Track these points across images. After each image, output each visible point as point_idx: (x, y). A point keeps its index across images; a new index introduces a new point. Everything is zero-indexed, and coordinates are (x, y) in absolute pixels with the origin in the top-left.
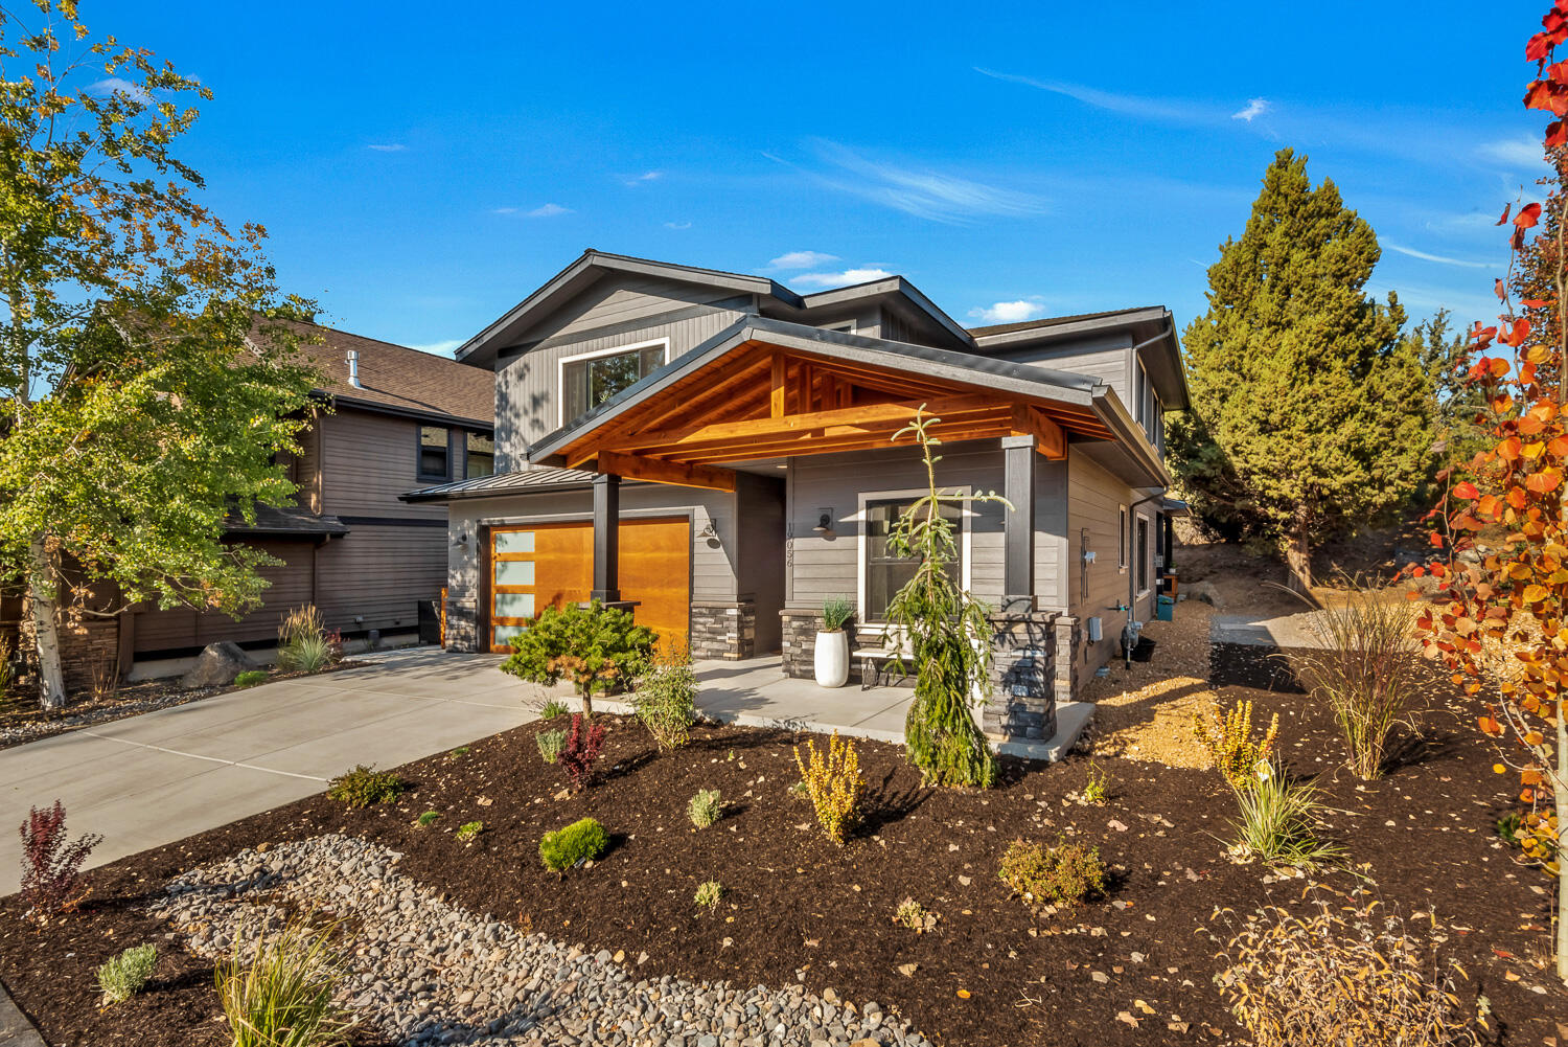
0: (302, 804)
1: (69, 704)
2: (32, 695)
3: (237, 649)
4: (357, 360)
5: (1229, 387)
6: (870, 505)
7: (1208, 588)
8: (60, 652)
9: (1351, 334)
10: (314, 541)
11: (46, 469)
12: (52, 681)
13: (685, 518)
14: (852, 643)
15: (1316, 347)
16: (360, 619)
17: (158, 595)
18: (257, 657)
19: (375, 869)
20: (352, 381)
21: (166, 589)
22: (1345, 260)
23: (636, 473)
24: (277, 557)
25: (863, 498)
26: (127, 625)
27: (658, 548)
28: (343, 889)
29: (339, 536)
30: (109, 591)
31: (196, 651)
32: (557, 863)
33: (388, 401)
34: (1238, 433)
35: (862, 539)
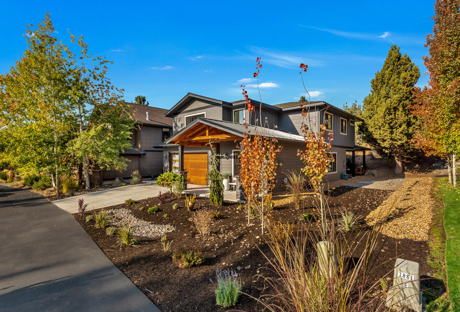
0: (120, 205)
1: (91, 189)
2: (84, 187)
3: (123, 179)
4: (148, 114)
5: (371, 115)
6: (234, 152)
7: (375, 172)
8: (89, 178)
9: (408, 100)
10: (139, 155)
11: (84, 143)
12: (88, 183)
13: (206, 153)
14: (231, 181)
15: (396, 104)
16: (150, 173)
17: (106, 167)
18: (127, 181)
19: (127, 213)
20: (147, 119)
21: (108, 166)
22: (405, 79)
23: (188, 145)
24: (130, 159)
25: (233, 151)
26: (102, 173)
27: (202, 160)
28: (122, 215)
29: (144, 154)
30: (97, 166)
31: (114, 179)
32: (150, 212)
33: (155, 123)
34: (372, 128)
35: (233, 159)
